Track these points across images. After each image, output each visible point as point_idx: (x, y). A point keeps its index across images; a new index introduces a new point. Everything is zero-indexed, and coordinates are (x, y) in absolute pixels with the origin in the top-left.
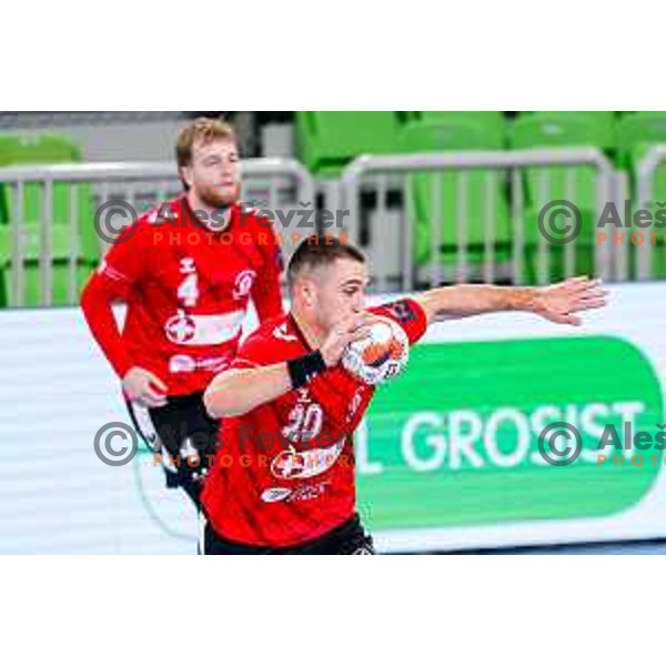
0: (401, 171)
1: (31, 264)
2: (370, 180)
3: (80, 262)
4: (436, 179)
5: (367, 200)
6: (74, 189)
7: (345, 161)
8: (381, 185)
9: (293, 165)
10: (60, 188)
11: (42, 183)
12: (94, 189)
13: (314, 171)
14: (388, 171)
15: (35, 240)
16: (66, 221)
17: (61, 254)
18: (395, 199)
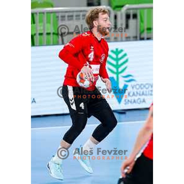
0: (137, 9)
1: (41, 34)
2: (128, 11)
3: (54, 34)
4: (146, 10)
5: (128, 17)
6: (52, 15)
7: (122, 6)
8: (131, 13)
9: (109, 7)
10: (49, 14)
11: (43, 13)
12: (57, 14)
13: (114, 9)
14: (133, 9)
15: (42, 28)
16: (50, 23)
17: (49, 32)
18: (135, 16)
